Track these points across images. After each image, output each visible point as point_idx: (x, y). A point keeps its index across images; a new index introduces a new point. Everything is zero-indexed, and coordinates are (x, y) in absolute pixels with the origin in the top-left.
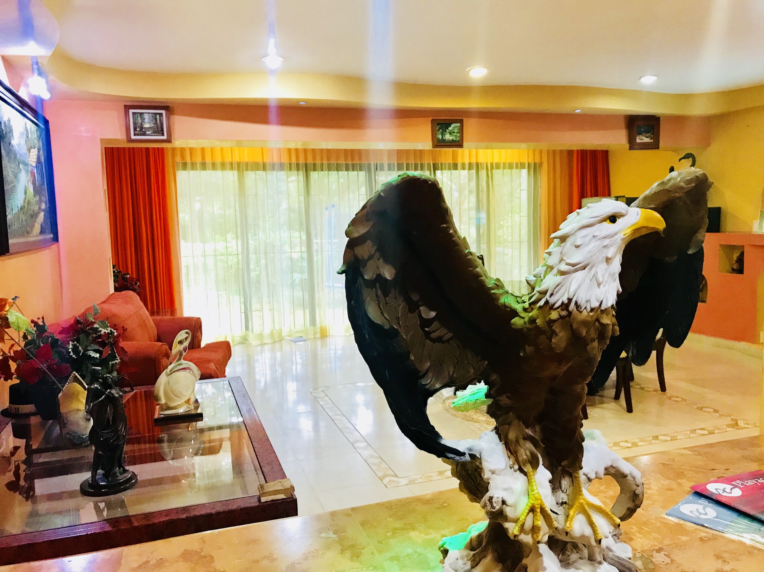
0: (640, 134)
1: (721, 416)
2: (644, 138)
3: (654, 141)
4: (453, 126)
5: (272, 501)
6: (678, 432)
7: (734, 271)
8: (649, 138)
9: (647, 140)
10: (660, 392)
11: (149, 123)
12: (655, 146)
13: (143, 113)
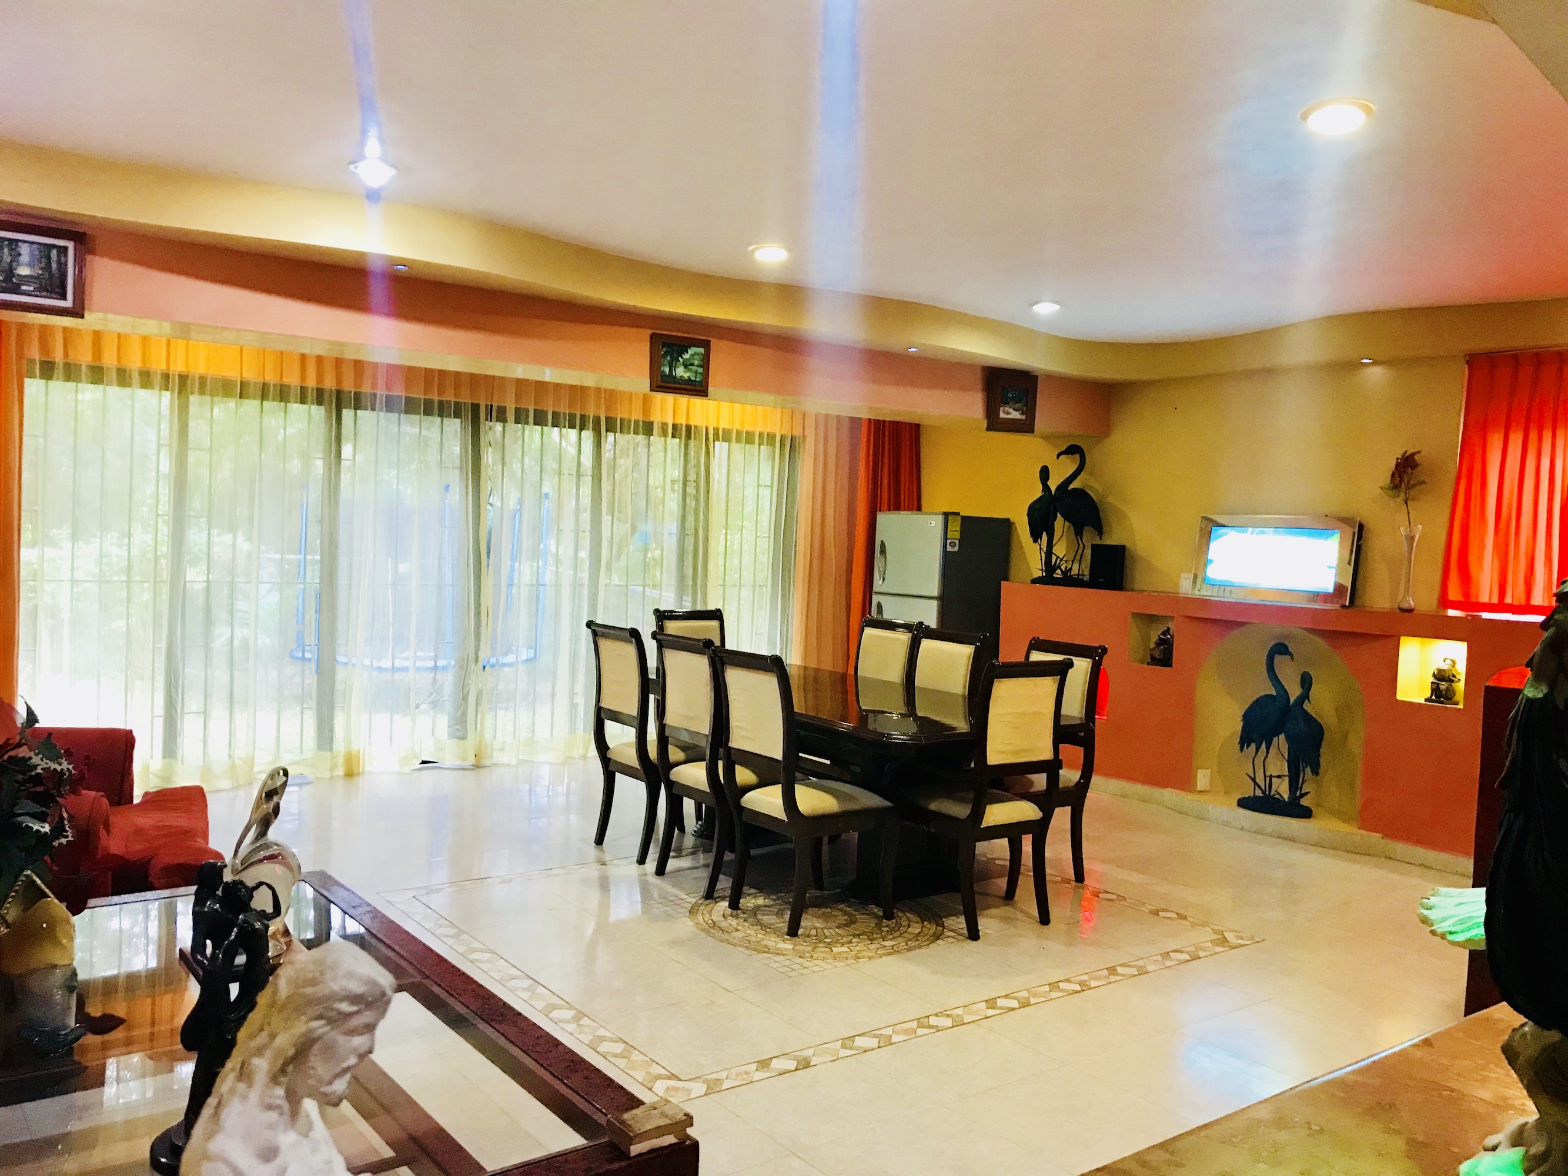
0: (1006, 403)
1: (1193, 925)
2: (1011, 410)
3: (1026, 418)
4: (692, 351)
5: (651, 1151)
6: (1143, 958)
7: (1154, 661)
8: (1020, 412)
9: (1016, 415)
10: (1074, 883)
11: (30, 265)
12: (1026, 427)
13: (18, 241)
